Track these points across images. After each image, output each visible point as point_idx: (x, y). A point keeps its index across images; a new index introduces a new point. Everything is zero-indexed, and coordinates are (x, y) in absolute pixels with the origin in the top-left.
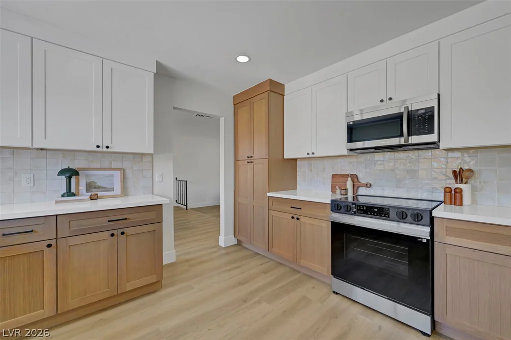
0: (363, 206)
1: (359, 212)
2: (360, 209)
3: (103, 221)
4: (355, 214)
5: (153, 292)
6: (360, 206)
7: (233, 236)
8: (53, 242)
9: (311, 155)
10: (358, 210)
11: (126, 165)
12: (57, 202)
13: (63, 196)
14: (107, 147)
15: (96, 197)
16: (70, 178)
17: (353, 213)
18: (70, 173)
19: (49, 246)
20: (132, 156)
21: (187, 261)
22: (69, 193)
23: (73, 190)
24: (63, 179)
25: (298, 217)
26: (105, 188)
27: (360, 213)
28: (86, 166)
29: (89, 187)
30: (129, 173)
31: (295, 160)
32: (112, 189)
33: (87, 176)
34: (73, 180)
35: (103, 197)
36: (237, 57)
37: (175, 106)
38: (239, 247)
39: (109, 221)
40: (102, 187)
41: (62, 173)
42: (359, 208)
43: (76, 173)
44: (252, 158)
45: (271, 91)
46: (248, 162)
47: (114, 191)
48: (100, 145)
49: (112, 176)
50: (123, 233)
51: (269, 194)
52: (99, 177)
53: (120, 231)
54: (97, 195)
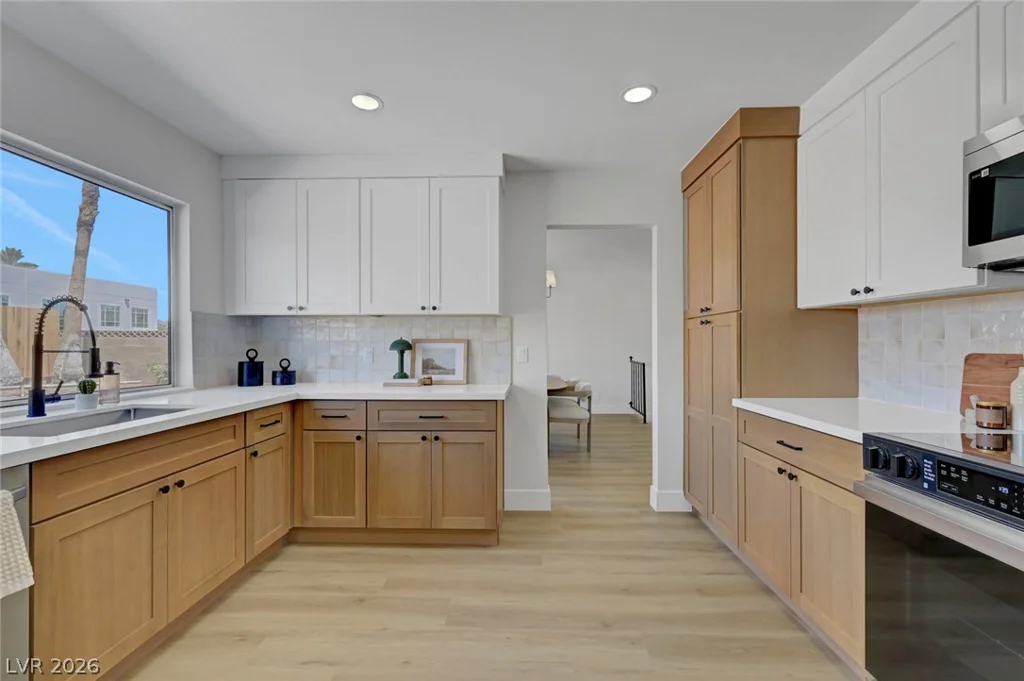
0: (959, 469)
1: (945, 486)
2: (948, 478)
3: (412, 416)
4: (933, 490)
5: (485, 546)
6: (949, 465)
7: (682, 491)
8: (363, 434)
9: (862, 298)
10: (941, 478)
11: (472, 334)
12: (386, 385)
13: (394, 377)
14: (434, 308)
15: (428, 382)
16: (402, 353)
17: (926, 485)
18: (403, 347)
19: (359, 438)
20: (480, 318)
21: (568, 515)
22: (402, 375)
23: (407, 370)
24: (396, 354)
25: (795, 472)
26: (444, 369)
27: (948, 490)
28: (424, 337)
29: (427, 366)
30: (475, 346)
31: (852, 311)
32: (453, 372)
33: (424, 351)
34: (407, 354)
35: (440, 383)
36: (625, 92)
37: (551, 223)
38: (692, 521)
39: (421, 417)
40: (440, 368)
41: (395, 345)
42: (944, 473)
43: (409, 347)
44: (708, 313)
45: (744, 138)
46: (702, 323)
47: (454, 374)
48: (426, 306)
49: (453, 351)
50: (437, 438)
51: (737, 403)
52: (438, 352)
53: (434, 434)
54: (430, 378)
